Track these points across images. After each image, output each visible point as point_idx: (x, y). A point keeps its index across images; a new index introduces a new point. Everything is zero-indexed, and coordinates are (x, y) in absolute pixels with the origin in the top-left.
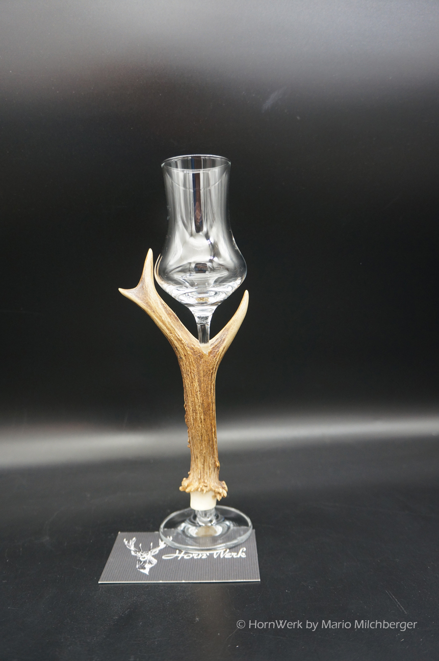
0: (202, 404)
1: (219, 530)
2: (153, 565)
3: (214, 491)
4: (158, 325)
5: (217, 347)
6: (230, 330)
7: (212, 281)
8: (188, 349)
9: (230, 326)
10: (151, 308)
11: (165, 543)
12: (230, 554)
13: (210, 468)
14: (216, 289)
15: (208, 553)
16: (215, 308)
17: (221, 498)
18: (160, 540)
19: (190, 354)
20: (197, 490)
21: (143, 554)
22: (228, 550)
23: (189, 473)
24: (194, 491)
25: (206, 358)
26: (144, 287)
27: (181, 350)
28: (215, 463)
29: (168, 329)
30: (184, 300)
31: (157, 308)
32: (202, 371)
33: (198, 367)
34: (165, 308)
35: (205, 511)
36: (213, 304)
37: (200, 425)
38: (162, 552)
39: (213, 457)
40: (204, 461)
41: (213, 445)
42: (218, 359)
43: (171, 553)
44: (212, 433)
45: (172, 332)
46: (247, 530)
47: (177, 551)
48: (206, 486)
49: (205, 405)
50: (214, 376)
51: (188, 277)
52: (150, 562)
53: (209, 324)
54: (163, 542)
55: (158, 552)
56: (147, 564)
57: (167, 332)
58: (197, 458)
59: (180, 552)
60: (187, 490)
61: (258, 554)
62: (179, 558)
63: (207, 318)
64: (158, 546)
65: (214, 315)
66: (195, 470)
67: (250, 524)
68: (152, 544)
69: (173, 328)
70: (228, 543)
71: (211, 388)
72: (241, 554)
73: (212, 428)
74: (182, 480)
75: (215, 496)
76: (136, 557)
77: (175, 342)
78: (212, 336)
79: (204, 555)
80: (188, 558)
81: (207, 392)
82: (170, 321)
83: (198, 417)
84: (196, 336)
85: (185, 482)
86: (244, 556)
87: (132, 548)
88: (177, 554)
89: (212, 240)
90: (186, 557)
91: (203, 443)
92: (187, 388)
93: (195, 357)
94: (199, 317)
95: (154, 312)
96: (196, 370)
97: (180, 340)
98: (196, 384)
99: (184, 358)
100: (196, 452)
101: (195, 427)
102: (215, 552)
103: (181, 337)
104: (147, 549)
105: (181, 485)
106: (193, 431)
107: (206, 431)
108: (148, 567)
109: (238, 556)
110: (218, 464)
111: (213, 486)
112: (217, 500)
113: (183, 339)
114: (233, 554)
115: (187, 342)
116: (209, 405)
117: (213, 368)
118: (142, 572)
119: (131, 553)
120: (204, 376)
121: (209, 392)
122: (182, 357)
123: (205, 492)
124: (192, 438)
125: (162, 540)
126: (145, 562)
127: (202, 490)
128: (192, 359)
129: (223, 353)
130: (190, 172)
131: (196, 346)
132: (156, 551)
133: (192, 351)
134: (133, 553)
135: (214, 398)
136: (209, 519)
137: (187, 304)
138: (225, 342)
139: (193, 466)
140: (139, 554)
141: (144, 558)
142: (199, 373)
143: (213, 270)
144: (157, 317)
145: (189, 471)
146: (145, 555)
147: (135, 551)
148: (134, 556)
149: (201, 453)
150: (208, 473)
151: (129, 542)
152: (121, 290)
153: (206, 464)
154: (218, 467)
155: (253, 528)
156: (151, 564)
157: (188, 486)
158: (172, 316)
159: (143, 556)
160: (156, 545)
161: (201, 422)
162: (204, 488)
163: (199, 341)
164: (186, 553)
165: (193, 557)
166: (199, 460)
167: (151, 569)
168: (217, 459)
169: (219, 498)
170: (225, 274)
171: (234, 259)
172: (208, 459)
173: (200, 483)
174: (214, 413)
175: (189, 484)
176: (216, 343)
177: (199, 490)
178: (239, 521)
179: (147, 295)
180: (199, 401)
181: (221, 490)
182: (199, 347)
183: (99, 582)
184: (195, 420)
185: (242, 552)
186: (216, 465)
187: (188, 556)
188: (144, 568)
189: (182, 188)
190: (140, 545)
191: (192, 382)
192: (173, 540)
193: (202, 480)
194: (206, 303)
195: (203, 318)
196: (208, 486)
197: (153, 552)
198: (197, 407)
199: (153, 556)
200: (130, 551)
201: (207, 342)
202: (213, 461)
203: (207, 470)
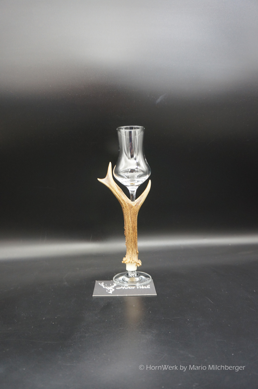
0: (132, 226)
3: (136, 263)
5: (138, 203)
7: (136, 176)
8: (127, 204)
9: (143, 195)
10: (112, 187)
11: (116, 284)
12: (144, 287)
14: (138, 179)
15: (135, 287)
16: (137, 187)
17: (139, 266)
18: (114, 283)
19: (127, 206)
20: (129, 262)
23: (126, 256)
24: (128, 263)
25: (134, 208)
26: (108, 178)
27: (124, 204)
28: (137, 251)
29: (118, 195)
30: (125, 184)
31: (114, 187)
33: (130, 211)
34: (117, 187)
35: (132, 271)
36: (136, 186)
37: (131, 235)
38: (116, 287)
39: (136, 249)
40: (132, 250)
41: (136, 246)
42: (138, 208)
43: (119, 287)
44: (136, 239)
45: (120, 197)
47: (122, 286)
48: (133, 261)
49: (133, 227)
50: (137, 215)
51: (126, 174)
52: (112, 290)
53: (135, 194)
57: (118, 197)
60: (125, 262)
61: (155, 287)
62: (123, 289)
63: (134, 191)
64: (114, 285)
65: (137, 190)
66: (128, 254)
67: (151, 277)
68: (111, 284)
69: (121, 195)
70: (142, 284)
71: (136, 220)
74: (123, 258)
75: (137, 265)
76: (105, 289)
77: (121, 201)
78: (136, 198)
81: (134, 221)
82: (119, 192)
84: (130, 199)
85: (124, 259)
87: (103, 286)
89: (137, 161)
90: (126, 288)
91: (132, 243)
92: (126, 220)
93: (129, 207)
94: (131, 191)
96: (130, 212)
97: (123, 200)
98: (130, 218)
99: (125, 208)
100: (129, 247)
101: (129, 236)
102: (137, 286)
104: (109, 286)
105: (123, 261)
106: (128, 238)
107: (134, 238)
109: (147, 288)
110: (138, 252)
111: (136, 261)
115: (126, 201)
116: (135, 227)
117: (136, 212)
118: (109, 293)
120: (133, 215)
123: (133, 263)
124: (127, 241)
125: (115, 283)
127: (132, 262)
128: (128, 208)
129: (141, 206)
130: (128, 131)
131: (130, 203)
132: (113, 286)
134: (104, 287)
135: (137, 224)
136: (134, 274)
138: (141, 201)
140: (106, 288)
141: (109, 289)
142: (131, 214)
143: (137, 172)
144: (114, 190)
145: (126, 254)
148: (104, 288)
149: (131, 247)
150: (134, 256)
151: (101, 284)
152: (98, 179)
153: (133, 252)
154: (138, 253)
155: (152, 279)
157: (126, 261)
158: (120, 190)
160: (112, 285)
162: (132, 261)
163: (131, 201)
165: (128, 288)
166: (130, 250)
167: (113, 292)
168: (137, 250)
169: (138, 266)
170: (142, 173)
171: (146, 167)
172: (134, 250)
173: (130, 259)
174: (137, 230)
175: (126, 260)
176: (138, 202)
177: (131, 262)
178: (146, 276)
179: (110, 181)
180: (131, 225)
181: (139, 262)
183: (93, 296)
184: (129, 233)
185: (148, 286)
186: (137, 252)
189: (124, 136)
190: (106, 285)
191: (128, 218)
192: (119, 283)
193: (132, 258)
198: (130, 228)
199: (112, 288)
200: (102, 287)
201: (134, 201)
202: (136, 250)
203: (133, 254)
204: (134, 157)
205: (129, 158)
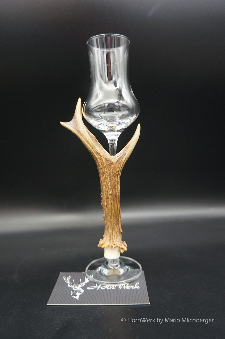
0: (112, 193)
1: (122, 271)
2: (81, 294)
3: (119, 247)
4: (84, 144)
5: (121, 158)
6: (129, 147)
8: (103, 159)
9: (129, 145)
10: (80, 133)
11: (89, 279)
12: (129, 286)
13: (116, 233)
15: (116, 286)
17: (123, 251)
18: (86, 278)
19: (105, 162)
20: (109, 246)
21: (75, 286)
22: (128, 284)
23: (103, 236)
24: (107, 247)
25: (114, 165)
26: (76, 121)
27: (99, 160)
29: (91, 146)
31: (84, 133)
32: (112, 173)
33: (109, 171)
34: (89, 133)
35: (113, 260)
37: (111, 207)
38: (87, 285)
39: (119, 226)
40: (113, 229)
41: (119, 219)
42: (121, 166)
43: (93, 286)
44: (118, 211)
45: (93, 148)
46: (140, 272)
47: (97, 285)
48: (114, 244)
49: (114, 194)
50: (120, 176)
52: (79, 292)
54: (88, 279)
55: (84, 285)
56: (78, 293)
57: (90, 148)
58: (109, 227)
59: (98, 285)
60: (102, 247)
61: (147, 287)
62: (98, 289)
63: (114, 140)
64: (85, 281)
65: (119, 139)
66: (107, 234)
67: (141, 268)
68: (80, 280)
69: (94, 146)
70: (128, 280)
71: (117, 183)
72: (137, 286)
73: (118, 208)
74: (99, 240)
75: (120, 250)
76: (71, 288)
77: (95, 155)
78: (118, 151)
79: (113, 287)
80: (103, 289)
81: (115, 186)
82: (92, 142)
83: (109, 201)
84: (108, 152)
85: (101, 242)
86: (138, 287)
87: (68, 282)
88: (96, 287)
89: (118, 86)
90: (102, 288)
91: (113, 218)
92: (103, 184)
93: (108, 164)
95: (82, 136)
96: (108, 172)
97: (98, 154)
98: (108, 181)
99: (101, 165)
100: (108, 223)
101: (108, 208)
102: (120, 285)
103: (99, 151)
104: (77, 283)
105: (99, 244)
106: (106, 210)
107: (115, 210)
108: (78, 294)
109: (135, 288)
110: (121, 231)
111: (119, 244)
112: (121, 253)
113: (100, 153)
114: (131, 286)
115: (102, 155)
116: (116, 194)
117: (119, 171)
118: (74, 298)
119: (67, 286)
120: (113, 176)
121: (116, 186)
122: (99, 164)
123: (113, 248)
124: (106, 214)
125: (87, 278)
126: (76, 291)
127: (112, 247)
128: (106, 165)
129: (125, 162)
130: (105, 50)
131: (108, 157)
133: (106, 160)
134: (69, 286)
135: (119, 189)
136: (116, 265)
137: (103, 131)
138: (126, 155)
139: (106, 232)
140: (72, 286)
141: (76, 289)
142: (110, 174)
144: (84, 139)
146: (76, 287)
147: (70, 284)
148: (69, 287)
149: (111, 223)
150: (115, 236)
151: (66, 279)
152: (61, 123)
153: (114, 230)
154: (121, 233)
155: (143, 270)
156: (80, 292)
157: (103, 244)
158: (93, 138)
159: (75, 288)
160: (83, 280)
161: (111, 204)
162: (113, 245)
163: (110, 154)
164: (102, 286)
165: (106, 288)
166: (110, 228)
167: (80, 296)
168: (121, 228)
169: (122, 251)
172: (115, 227)
173: (110, 242)
174: (119, 199)
175: (104, 243)
176: (121, 156)
177: (110, 246)
178: (134, 266)
179: (78, 126)
180: (110, 191)
181: (123, 247)
182: (110, 158)
183: (47, 305)
184: (107, 203)
185: (137, 285)
186: (120, 231)
187: (103, 288)
188: (76, 295)
190: (74, 280)
191: (106, 180)
192: (93, 278)
193: (112, 240)
194: (114, 130)
195: (112, 140)
196: (115, 244)
197: (81, 285)
198: (109, 195)
199: (81, 288)
200: (67, 284)
201: (115, 155)
202: (118, 229)
203: (114, 234)
204: (114, 79)
205: (106, 82)
